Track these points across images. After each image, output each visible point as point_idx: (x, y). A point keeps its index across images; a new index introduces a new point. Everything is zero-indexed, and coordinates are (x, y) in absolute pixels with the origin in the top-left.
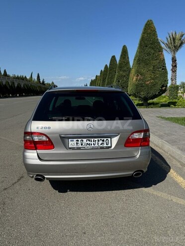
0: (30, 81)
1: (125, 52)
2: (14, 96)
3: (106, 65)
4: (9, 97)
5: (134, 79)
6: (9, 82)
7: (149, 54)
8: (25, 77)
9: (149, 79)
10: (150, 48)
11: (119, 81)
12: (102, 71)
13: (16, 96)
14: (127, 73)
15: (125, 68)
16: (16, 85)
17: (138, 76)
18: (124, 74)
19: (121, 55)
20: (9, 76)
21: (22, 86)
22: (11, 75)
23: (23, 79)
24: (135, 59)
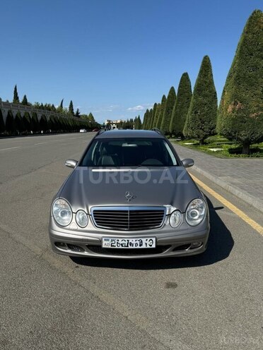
0: (59, 112)
1: (206, 67)
2: (37, 133)
3: (172, 88)
4: (30, 135)
5: (230, 109)
6: (30, 112)
7: (255, 68)
8: (53, 106)
9: (255, 108)
10: (257, 57)
11: (196, 113)
12: (164, 96)
13: (40, 134)
14: (210, 99)
15: (207, 92)
16: (39, 118)
17: (235, 104)
18: (205, 101)
19: (201, 72)
20: (30, 105)
21: (48, 119)
22: (33, 104)
23: (49, 108)
24: (230, 77)
